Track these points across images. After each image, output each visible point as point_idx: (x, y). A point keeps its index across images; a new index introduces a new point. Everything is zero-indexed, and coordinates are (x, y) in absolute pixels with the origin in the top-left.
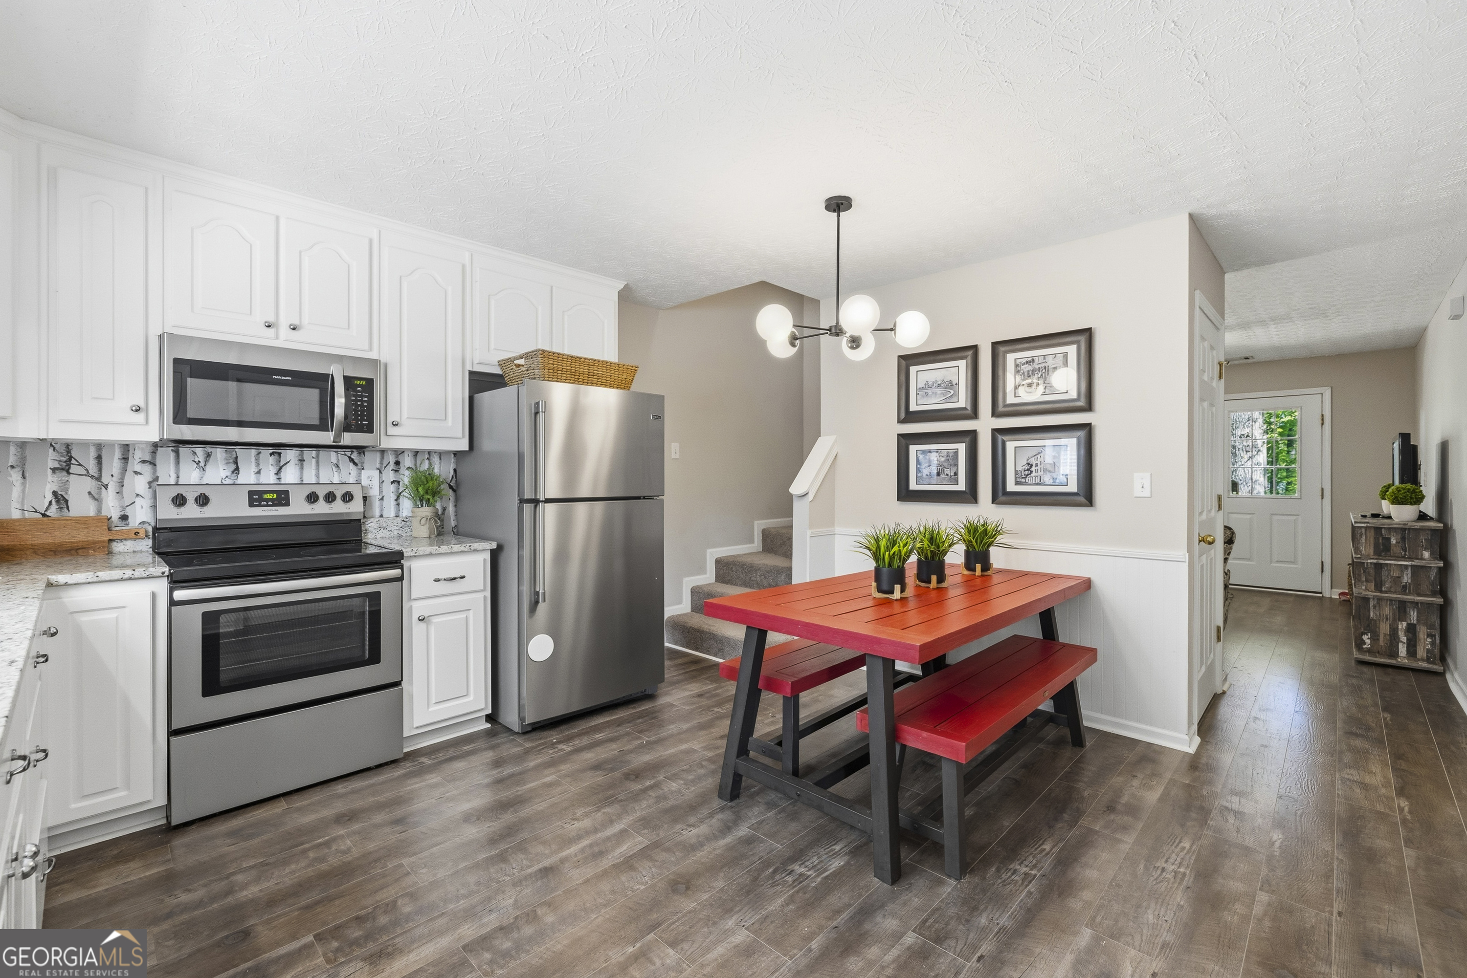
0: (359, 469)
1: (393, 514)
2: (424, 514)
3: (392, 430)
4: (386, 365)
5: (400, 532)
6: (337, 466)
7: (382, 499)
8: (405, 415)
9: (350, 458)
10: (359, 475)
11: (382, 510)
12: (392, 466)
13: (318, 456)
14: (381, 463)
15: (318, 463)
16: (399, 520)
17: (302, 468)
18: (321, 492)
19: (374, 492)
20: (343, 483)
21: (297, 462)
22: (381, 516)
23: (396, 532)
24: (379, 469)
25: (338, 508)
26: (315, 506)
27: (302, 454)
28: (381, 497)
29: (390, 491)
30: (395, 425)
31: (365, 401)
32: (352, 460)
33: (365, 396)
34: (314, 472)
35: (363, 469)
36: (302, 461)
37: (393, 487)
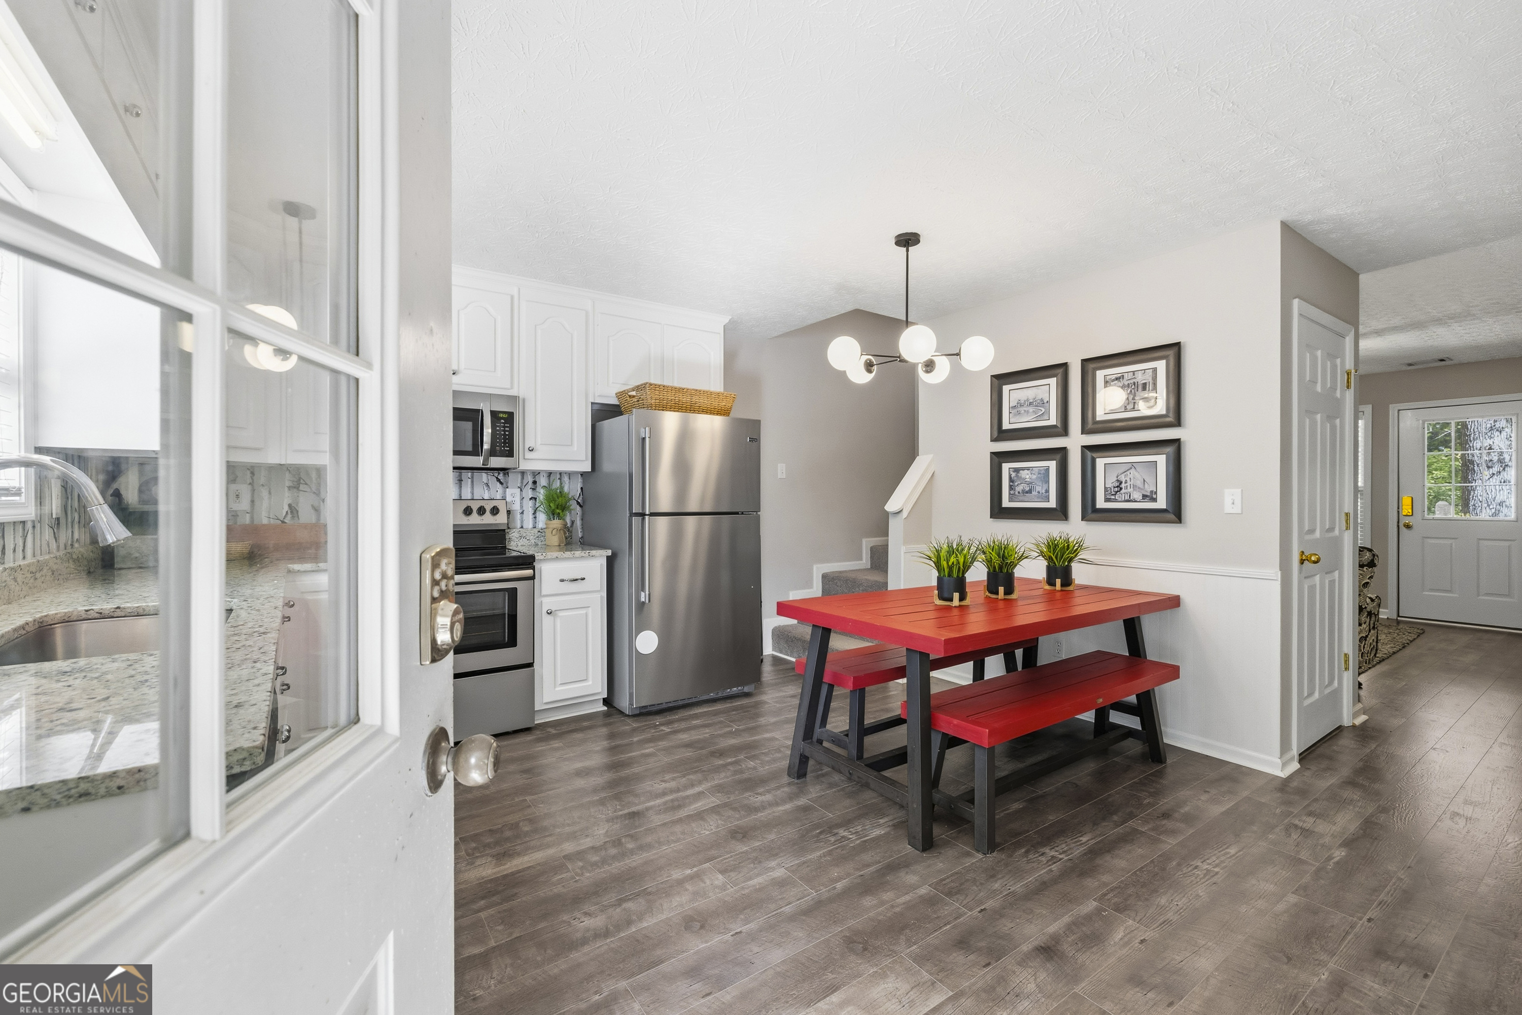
0: (504, 488)
1: (531, 526)
2: (555, 526)
3: (529, 455)
4: (524, 400)
5: (536, 541)
6: (487, 485)
7: (522, 513)
8: (539, 441)
9: (497, 478)
10: (505, 492)
11: (522, 522)
12: (530, 485)
13: (472, 477)
14: (522, 483)
15: (472, 482)
16: (536, 531)
17: (460, 487)
18: (475, 506)
19: (516, 507)
20: (491, 499)
21: (457, 482)
22: (522, 527)
23: (533, 541)
24: (519, 487)
25: (488, 519)
26: (470, 518)
27: (460, 476)
28: (521, 511)
29: (529, 506)
30: (531, 450)
31: (507, 431)
32: (498, 480)
33: (507, 427)
34: (469, 490)
35: (507, 487)
36: (460, 480)
37: (531, 503)
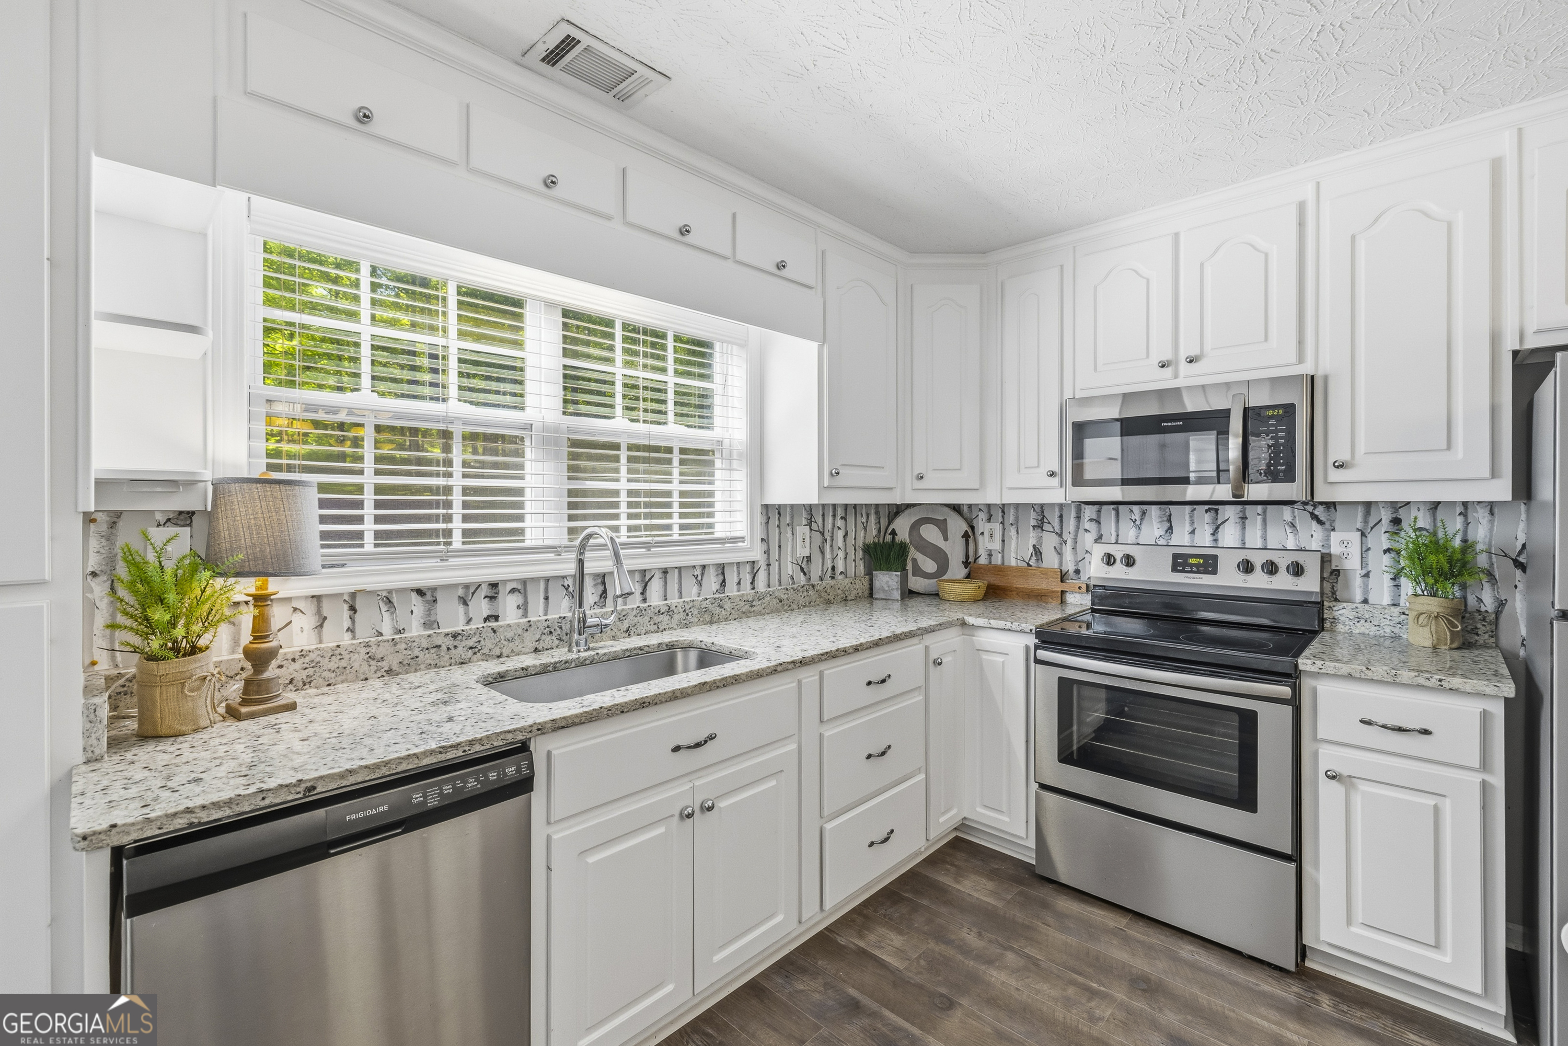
0: (1327, 530)
1: (1386, 600)
2: (1424, 608)
3: (1335, 475)
4: (1326, 378)
5: (1396, 630)
6: (1293, 525)
7: (1367, 575)
8: (1361, 448)
9: (1312, 514)
10: (1328, 538)
11: (1366, 590)
12: (1385, 524)
13: (1265, 512)
14: (1366, 521)
15: (1264, 521)
16: (1396, 611)
17: (1244, 528)
18: (1258, 559)
19: (1352, 563)
20: (1301, 550)
21: (1238, 521)
22: (1365, 601)
23: (1388, 630)
24: (1358, 530)
25: (1283, 583)
26: (1274, 578)
27: (1243, 511)
28: (1364, 572)
29: (1381, 564)
30: (1340, 466)
31: (1282, 438)
32: (1314, 517)
33: (1282, 431)
34: (1259, 533)
35: (1333, 530)
36: (1244, 518)
37: (1387, 559)
